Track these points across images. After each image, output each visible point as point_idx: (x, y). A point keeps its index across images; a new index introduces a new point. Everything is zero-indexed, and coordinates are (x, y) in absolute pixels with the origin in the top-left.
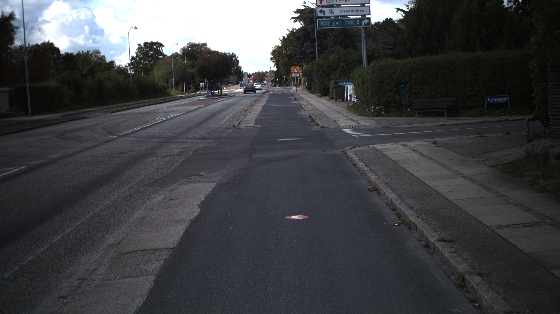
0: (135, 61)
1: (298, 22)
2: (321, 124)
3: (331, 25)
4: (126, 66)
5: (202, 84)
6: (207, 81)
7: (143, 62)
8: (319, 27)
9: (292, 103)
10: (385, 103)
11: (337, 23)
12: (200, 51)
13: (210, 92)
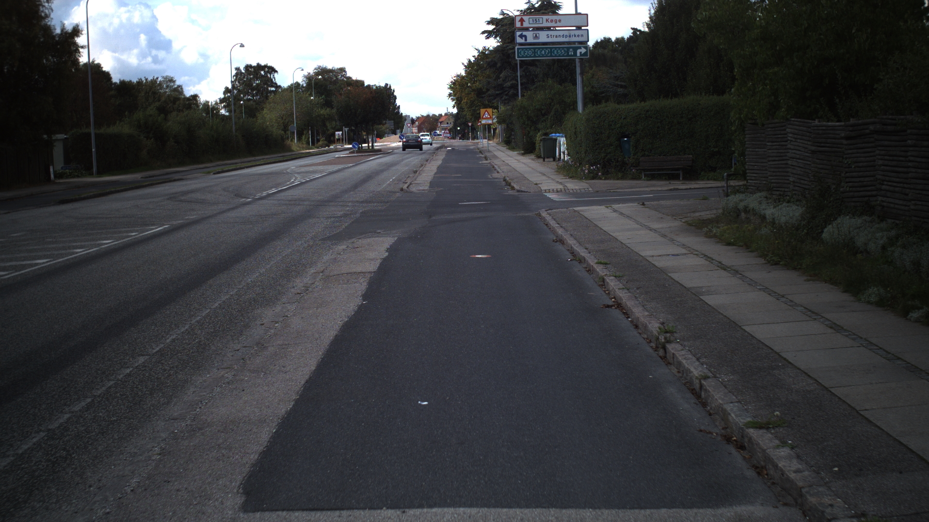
0: (231, 95)
1: (492, 39)
2: (517, 187)
3: (535, 55)
4: (216, 103)
5: (339, 134)
6: (346, 129)
7: (244, 96)
8: (518, 57)
9: (480, 162)
10: (604, 162)
11: (543, 52)
12: (335, 81)
13: (356, 146)
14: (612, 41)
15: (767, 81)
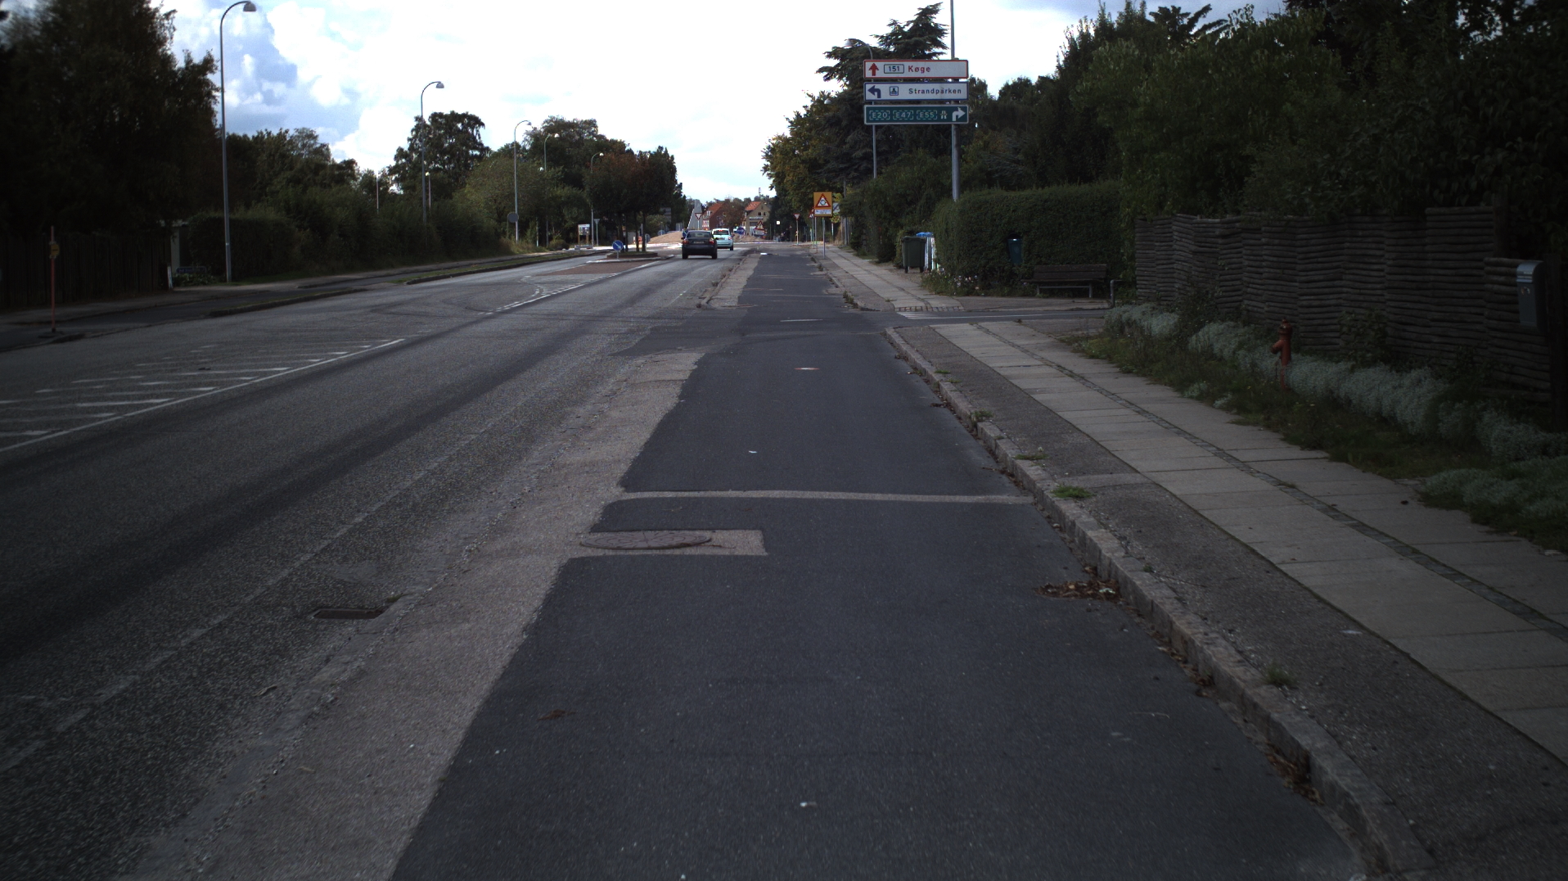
0: (408, 161)
1: (834, 81)
2: (861, 304)
3: (891, 118)
4: (384, 175)
5: (584, 228)
6: (596, 221)
7: (429, 164)
8: (867, 121)
9: (811, 274)
10: (984, 271)
11: (904, 115)
12: (577, 141)
13: (620, 247)
14: (1031, 84)
15: (1157, 169)
